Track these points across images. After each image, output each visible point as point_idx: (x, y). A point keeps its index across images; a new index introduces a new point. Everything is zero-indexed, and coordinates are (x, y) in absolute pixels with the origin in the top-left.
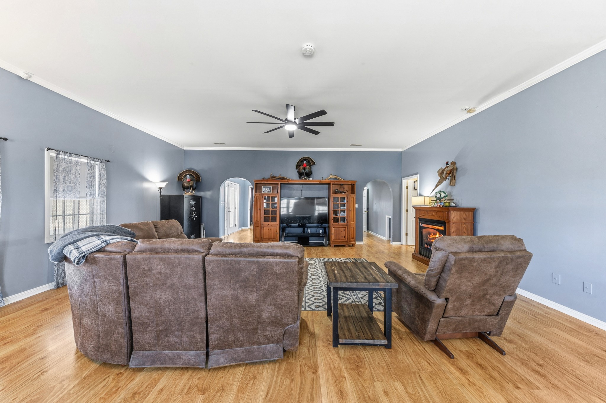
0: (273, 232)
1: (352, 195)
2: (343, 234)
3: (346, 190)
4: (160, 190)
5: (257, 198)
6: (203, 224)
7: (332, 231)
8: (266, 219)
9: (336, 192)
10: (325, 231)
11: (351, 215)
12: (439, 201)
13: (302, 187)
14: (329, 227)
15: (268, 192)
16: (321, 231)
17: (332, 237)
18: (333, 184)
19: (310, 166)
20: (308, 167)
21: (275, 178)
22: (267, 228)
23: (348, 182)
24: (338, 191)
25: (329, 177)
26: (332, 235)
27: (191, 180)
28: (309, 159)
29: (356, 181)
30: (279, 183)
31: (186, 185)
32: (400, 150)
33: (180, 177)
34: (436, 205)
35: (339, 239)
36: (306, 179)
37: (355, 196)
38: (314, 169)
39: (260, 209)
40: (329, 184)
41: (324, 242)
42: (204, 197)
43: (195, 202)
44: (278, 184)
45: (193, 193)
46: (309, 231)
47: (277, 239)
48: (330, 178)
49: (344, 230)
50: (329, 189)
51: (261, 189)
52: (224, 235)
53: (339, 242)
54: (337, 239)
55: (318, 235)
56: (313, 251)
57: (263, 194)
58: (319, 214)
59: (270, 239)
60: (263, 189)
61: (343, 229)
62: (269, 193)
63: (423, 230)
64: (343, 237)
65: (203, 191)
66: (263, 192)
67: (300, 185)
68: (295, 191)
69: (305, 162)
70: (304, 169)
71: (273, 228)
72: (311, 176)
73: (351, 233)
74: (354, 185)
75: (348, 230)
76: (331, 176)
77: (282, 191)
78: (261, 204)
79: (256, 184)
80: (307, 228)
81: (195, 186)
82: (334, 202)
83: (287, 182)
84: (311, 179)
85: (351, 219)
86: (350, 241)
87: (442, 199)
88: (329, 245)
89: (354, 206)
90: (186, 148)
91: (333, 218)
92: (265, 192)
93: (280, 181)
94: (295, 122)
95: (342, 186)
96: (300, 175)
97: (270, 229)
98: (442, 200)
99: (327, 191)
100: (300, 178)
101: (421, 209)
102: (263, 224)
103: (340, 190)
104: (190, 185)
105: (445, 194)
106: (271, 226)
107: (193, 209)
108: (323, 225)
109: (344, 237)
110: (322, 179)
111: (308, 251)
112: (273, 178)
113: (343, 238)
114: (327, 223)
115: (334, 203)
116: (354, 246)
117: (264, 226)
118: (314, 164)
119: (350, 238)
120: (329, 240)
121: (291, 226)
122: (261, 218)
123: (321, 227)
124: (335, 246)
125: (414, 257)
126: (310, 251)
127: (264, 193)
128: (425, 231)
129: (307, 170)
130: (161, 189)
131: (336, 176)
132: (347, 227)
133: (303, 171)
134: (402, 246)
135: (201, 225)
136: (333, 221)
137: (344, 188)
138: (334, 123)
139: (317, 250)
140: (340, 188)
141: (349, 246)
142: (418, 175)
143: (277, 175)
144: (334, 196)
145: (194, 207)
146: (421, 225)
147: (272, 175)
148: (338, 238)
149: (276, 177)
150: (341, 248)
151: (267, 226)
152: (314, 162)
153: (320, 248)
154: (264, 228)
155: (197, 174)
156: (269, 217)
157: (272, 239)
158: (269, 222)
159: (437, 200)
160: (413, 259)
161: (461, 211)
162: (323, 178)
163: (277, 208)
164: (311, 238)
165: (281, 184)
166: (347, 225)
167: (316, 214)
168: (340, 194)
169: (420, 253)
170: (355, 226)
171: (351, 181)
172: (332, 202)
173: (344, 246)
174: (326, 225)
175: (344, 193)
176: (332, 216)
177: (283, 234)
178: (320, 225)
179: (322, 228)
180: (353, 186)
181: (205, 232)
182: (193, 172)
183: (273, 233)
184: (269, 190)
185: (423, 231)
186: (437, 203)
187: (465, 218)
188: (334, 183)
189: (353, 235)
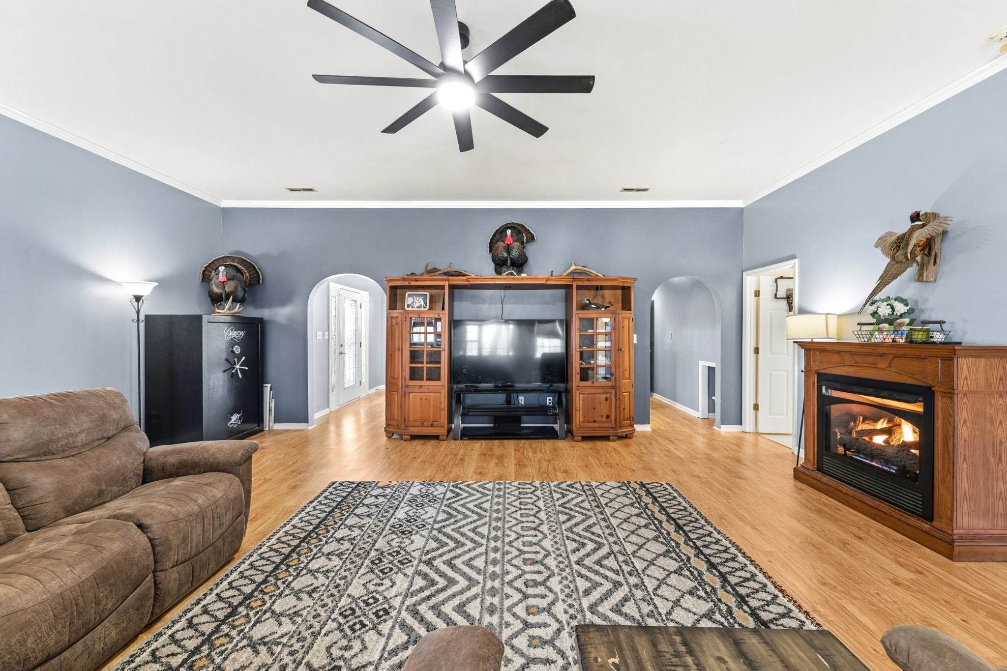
0: (432, 405)
1: (626, 314)
2: (604, 409)
3: (610, 303)
4: (136, 304)
5: (394, 321)
6: (269, 385)
7: (578, 401)
8: (415, 374)
9: (584, 307)
10: (560, 401)
11: (623, 363)
12: (886, 325)
13: (503, 295)
14: (568, 391)
15: (420, 307)
16: (549, 400)
17: (578, 416)
18: (579, 288)
19: (522, 243)
20: (517, 244)
21: (437, 273)
22: (418, 394)
23: (615, 280)
24: (590, 303)
25: (569, 271)
26: (578, 413)
27: (228, 280)
28: (520, 228)
29: (635, 279)
30: (446, 284)
31: (216, 290)
32: (739, 204)
33: (206, 273)
34: (878, 338)
35: (595, 422)
36: (512, 274)
37: (632, 316)
38: (531, 250)
39: (401, 350)
40: (568, 287)
41: (556, 427)
42: (271, 321)
43: (242, 333)
44: (443, 287)
45: (236, 310)
46: (522, 400)
47: (442, 422)
48: (571, 273)
49: (607, 399)
50: (568, 299)
51: (403, 301)
52: (328, 407)
53: (594, 429)
54: (589, 422)
55: (541, 411)
56: (530, 454)
57: (408, 312)
58: (544, 355)
59: (426, 423)
60: (409, 301)
61: (603, 396)
62: (423, 309)
63: (832, 406)
64: (604, 417)
65: (270, 306)
66: (408, 306)
67: (498, 291)
68: (486, 306)
69: (509, 232)
70: (508, 249)
71: (432, 394)
72: (526, 268)
73: (622, 407)
74: (629, 288)
75: (616, 400)
76: (573, 267)
77: (457, 304)
78: (402, 336)
79: (392, 287)
80: (515, 395)
81: (240, 293)
82: (580, 331)
83: (467, 283)
84: (524, 275)
85: (624, 373)
86: (621, 427)
87: (899, 321)
88: (569, 434)
89: (630, 339)
90: (225, 204)
91: (578, 371)
92: (413, 307)
93: (448, 280)
94: (467, 75)
95: (600, 292)
96: (500, 264)
97: (424, 399)
98: (901, 325)
99: (564, 304)
100: (498, 272)
101: (828, 348)
102: (407, 386)
103: (595, 301)
104: (227, 290)
105: (907, 305)
106: (427, 390)
107: (237, 350)
108: (555, 385)
109: (608, 417)
110: (552, 275)
111: (519, 454)
112: (433, 274)
113: (604, 419)
114: (563, 382)
115: (582, 333)
116: (631, 438)
117: (410, 390)
118: (531, 238)
119: (622, 418)
120: (568, 420)
121: (477, 391)
122: (402, 371)
123: (549, 391)
124: (585, 438)
125: (799, 475)
126: (523, 454)
127: (410, 309)
128: (836, 410)
129: (515, 253)
130: (138, 298)
131: (584, 267)
132: (613, 391)
133: (505, 254)
134: (744, 435)
135: (262, 387)
136: (578, 376)
137: (603, 297)
138: (592, 78)
139: (541, 452)
140: (595, 296)
141: (620, 438)
142: (797, 260)
143: (443, 267)
144: (581, 316)
145: (237, 344)
146: (824, 391)
147: (429, 268)
148: (591, 419)
149: (440, 270)
150: (599, 444)
151: (417, 390)
152: (531, 234)
153: (547, 445)
154: (411, 395)
155: (250, 266)
156: (423, 367)
157: (430, 423)
158: (423, 380)
159: (878, 323)
160: (800, 485)
161: (986, 357)
162: (554, 274)
163: (442, 346)
164: (524, 418)
165: (452, 288)
166: (613, 387)
167: (538, 355)
168: (595, 311)
169: (820, 469)
170: (632, 390)
171: (623, 278)
172: (578, 331)
173: (606, 438)
174: (562, 386)
175: (606, 308)
176: (576, 365)
177: (457, 409)
178: (548, 385)
179: (552, 394)
180: (626, 291)
181: (273, 405)
182: (243, 262)
183: (431, 408)
184: (422, 303)
185: (830, 409)
186: (880, 331)
187: (1001, 379)
188: (580, 283)
189: (627, 411)
